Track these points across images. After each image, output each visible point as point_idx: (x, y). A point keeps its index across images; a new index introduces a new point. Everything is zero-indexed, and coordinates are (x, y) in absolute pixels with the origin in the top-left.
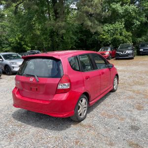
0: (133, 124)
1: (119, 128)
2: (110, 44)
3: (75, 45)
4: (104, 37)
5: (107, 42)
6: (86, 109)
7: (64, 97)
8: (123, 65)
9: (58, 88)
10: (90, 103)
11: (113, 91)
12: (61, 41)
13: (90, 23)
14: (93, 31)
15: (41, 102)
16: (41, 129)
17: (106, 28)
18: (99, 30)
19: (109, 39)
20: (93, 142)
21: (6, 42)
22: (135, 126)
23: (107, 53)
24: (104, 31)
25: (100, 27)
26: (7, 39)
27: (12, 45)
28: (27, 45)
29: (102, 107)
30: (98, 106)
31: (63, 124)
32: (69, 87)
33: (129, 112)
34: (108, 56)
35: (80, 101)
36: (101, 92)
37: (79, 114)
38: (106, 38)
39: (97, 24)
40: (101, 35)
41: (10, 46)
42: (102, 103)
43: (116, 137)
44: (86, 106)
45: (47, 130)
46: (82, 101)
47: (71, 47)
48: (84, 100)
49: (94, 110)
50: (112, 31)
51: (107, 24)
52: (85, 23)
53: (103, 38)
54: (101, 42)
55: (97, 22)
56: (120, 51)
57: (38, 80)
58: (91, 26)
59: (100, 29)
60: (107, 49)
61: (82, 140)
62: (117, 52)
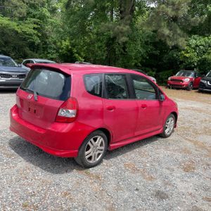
0: (162, 189)
1: (137, 190)
2: (195, 67)
3: (141, 63)
4: (187, 55)
5: (191, 63)
6: (102, 152)
7: (65, 128)
8: (204, 102)
9: (59, 115)
10: (111, 145)
11: (162, 135)
12: (122, 54)
13: (167, 32)
14: (170, 43)
15: (36, 130)
16: (32, 165)
17: (193, 42)
18: (180, 44)
19: (196, 59)
20: (88, 199)
21: (53, 46)
22: (163, 193)
23: (187, 80)
24: (189, 46)
25: (184, 39)
26: (55, 43)
27: (60, 51)
28: (79, 54)
29: (133, 155)
30: (128, 153)
31: (63, 166)
32: (74, 116)
33: (168, 172)
34: (187, 85)
35: (92, 140)
36: (136, 133)
37: (87, 157)
38: (190, 58)
39: (179, 34)
40: (183, 52)
41: (57, 52)
42: (137, 150)
43: (125, 201)
44: (103, 148)
45: (39, 168)
46: (95, 140)
47: (133, 64)
48: (100, 140)
49: (119, 157)
50: (202, 47)
51: (196, 36)
52: (159, 31)
53: (185, 57)
54: (181, 62)
55: (179, 31)
56: (207, 81)
57: (36, 98)
58: (168, 36)
59: (182, 42)
60: (189, 75)
61: (75, 192)
62: (203, 81)
